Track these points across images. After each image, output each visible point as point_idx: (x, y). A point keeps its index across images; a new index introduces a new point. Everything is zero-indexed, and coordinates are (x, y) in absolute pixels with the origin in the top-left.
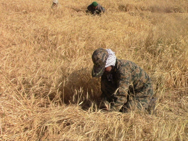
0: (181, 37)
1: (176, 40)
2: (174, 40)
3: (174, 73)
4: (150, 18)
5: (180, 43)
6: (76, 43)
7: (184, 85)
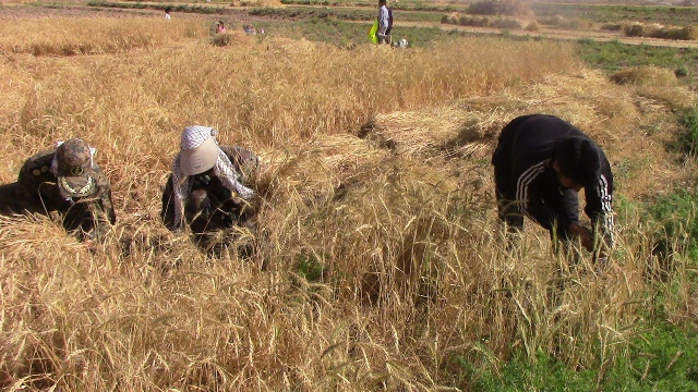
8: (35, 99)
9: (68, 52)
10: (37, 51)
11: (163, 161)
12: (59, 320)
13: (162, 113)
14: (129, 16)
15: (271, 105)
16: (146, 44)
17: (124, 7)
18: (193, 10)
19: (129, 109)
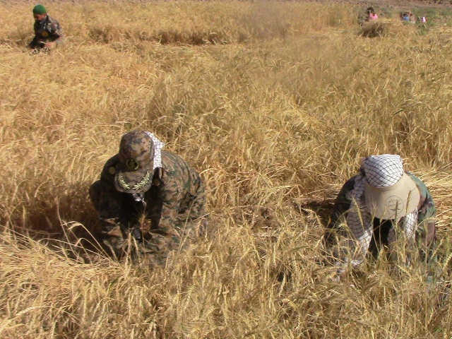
0: (225, 96)
1: (215, 104)
2: (209, 104)
3: (211, 175)
4: (158, 57)
5: (223, 110)
8: (164, 93)
9: (196, 41)
10: (165, 39)
11: (300, 175)
13: (302, 119)
15: (436, 115)
16: (283, 33)
19: (263, 110)
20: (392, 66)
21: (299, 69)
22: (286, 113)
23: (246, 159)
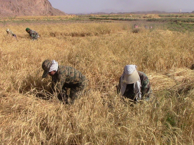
0: (92, 52)
1: (88, 54)
2: (87, 55)
3: (88, 76)
4: (71, 41)
5: (91, 56)
6: (21, 60)
7: (94, 84)
8: (73, 52)
9: (83, 35)
10: (73, 35)
11: (114, 75)
12: (81, 130)
13: (115, 58)
14: (103, 23)
15: (155, 56)
16: (109, 33)
17: (101, 19)
18: (126, 20)
19: (103, 56)
20: (142, 42)
21: (114, 43)
22: (110, 57)
23: (98, 71)
